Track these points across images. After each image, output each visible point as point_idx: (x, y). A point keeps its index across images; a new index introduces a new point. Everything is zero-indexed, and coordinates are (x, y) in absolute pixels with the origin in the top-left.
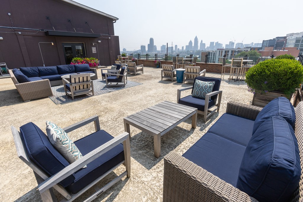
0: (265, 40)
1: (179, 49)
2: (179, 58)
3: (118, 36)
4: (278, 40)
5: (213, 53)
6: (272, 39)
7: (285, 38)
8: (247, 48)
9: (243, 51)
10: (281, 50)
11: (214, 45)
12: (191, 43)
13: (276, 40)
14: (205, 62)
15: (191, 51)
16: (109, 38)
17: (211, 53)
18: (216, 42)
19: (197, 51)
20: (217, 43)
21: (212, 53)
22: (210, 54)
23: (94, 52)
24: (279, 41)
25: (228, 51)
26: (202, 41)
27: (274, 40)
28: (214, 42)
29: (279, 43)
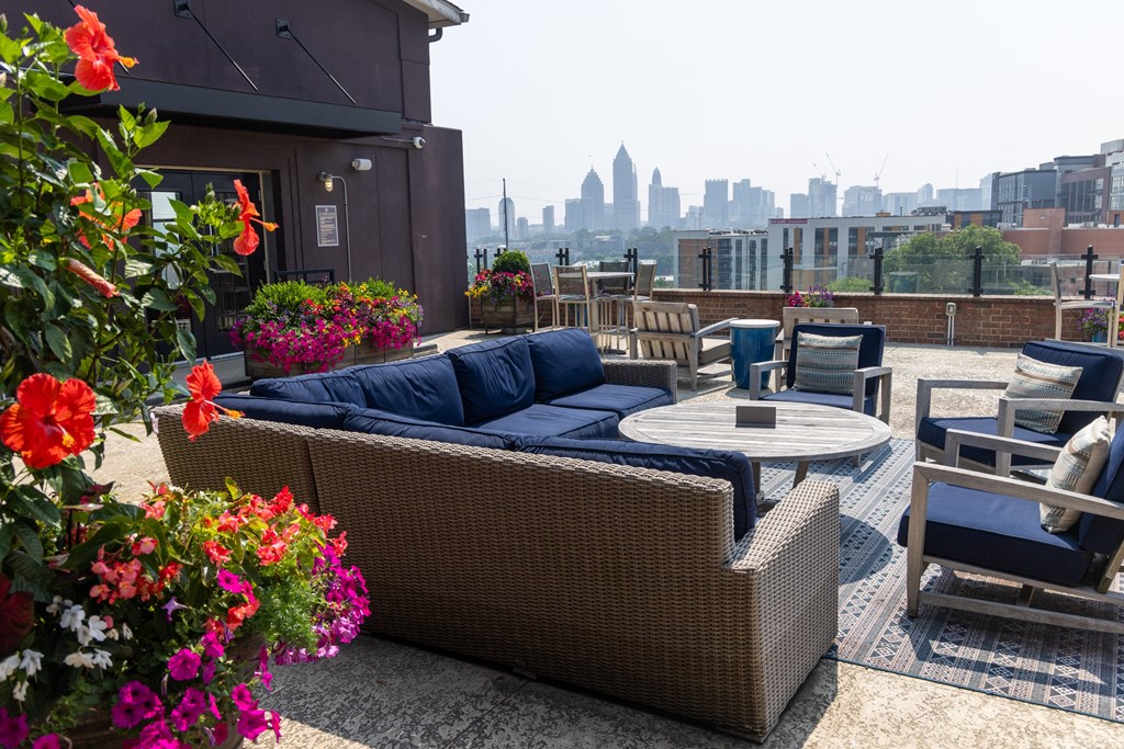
0: (1005, 170)
1: (523, 221)
2: (568, 271)
3: (460, 132)
4: (1068, 172)
5: (744, 246)
6: (1038, 169)
7: (1097, 161)
8: (927, 212)
9: (911, 229)
10: (1102, 226)
11: (730, 198)
12: (592, 183)
13: (1059, 175)
14: (704, 286)
15: (600, 233)
16: (417, 140)
17: (733, 244)
18: (739, 181)
19: (635, 231)
20: (743, 187)
21: (739, 243)
22: (730, 248)
23: (329, 237)
24: (1072, 179)
25: (834, 232)
26: (657, 176)
27: (1046, 170)
28: (725, 183)
29: (1074, 188)
